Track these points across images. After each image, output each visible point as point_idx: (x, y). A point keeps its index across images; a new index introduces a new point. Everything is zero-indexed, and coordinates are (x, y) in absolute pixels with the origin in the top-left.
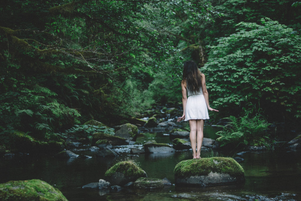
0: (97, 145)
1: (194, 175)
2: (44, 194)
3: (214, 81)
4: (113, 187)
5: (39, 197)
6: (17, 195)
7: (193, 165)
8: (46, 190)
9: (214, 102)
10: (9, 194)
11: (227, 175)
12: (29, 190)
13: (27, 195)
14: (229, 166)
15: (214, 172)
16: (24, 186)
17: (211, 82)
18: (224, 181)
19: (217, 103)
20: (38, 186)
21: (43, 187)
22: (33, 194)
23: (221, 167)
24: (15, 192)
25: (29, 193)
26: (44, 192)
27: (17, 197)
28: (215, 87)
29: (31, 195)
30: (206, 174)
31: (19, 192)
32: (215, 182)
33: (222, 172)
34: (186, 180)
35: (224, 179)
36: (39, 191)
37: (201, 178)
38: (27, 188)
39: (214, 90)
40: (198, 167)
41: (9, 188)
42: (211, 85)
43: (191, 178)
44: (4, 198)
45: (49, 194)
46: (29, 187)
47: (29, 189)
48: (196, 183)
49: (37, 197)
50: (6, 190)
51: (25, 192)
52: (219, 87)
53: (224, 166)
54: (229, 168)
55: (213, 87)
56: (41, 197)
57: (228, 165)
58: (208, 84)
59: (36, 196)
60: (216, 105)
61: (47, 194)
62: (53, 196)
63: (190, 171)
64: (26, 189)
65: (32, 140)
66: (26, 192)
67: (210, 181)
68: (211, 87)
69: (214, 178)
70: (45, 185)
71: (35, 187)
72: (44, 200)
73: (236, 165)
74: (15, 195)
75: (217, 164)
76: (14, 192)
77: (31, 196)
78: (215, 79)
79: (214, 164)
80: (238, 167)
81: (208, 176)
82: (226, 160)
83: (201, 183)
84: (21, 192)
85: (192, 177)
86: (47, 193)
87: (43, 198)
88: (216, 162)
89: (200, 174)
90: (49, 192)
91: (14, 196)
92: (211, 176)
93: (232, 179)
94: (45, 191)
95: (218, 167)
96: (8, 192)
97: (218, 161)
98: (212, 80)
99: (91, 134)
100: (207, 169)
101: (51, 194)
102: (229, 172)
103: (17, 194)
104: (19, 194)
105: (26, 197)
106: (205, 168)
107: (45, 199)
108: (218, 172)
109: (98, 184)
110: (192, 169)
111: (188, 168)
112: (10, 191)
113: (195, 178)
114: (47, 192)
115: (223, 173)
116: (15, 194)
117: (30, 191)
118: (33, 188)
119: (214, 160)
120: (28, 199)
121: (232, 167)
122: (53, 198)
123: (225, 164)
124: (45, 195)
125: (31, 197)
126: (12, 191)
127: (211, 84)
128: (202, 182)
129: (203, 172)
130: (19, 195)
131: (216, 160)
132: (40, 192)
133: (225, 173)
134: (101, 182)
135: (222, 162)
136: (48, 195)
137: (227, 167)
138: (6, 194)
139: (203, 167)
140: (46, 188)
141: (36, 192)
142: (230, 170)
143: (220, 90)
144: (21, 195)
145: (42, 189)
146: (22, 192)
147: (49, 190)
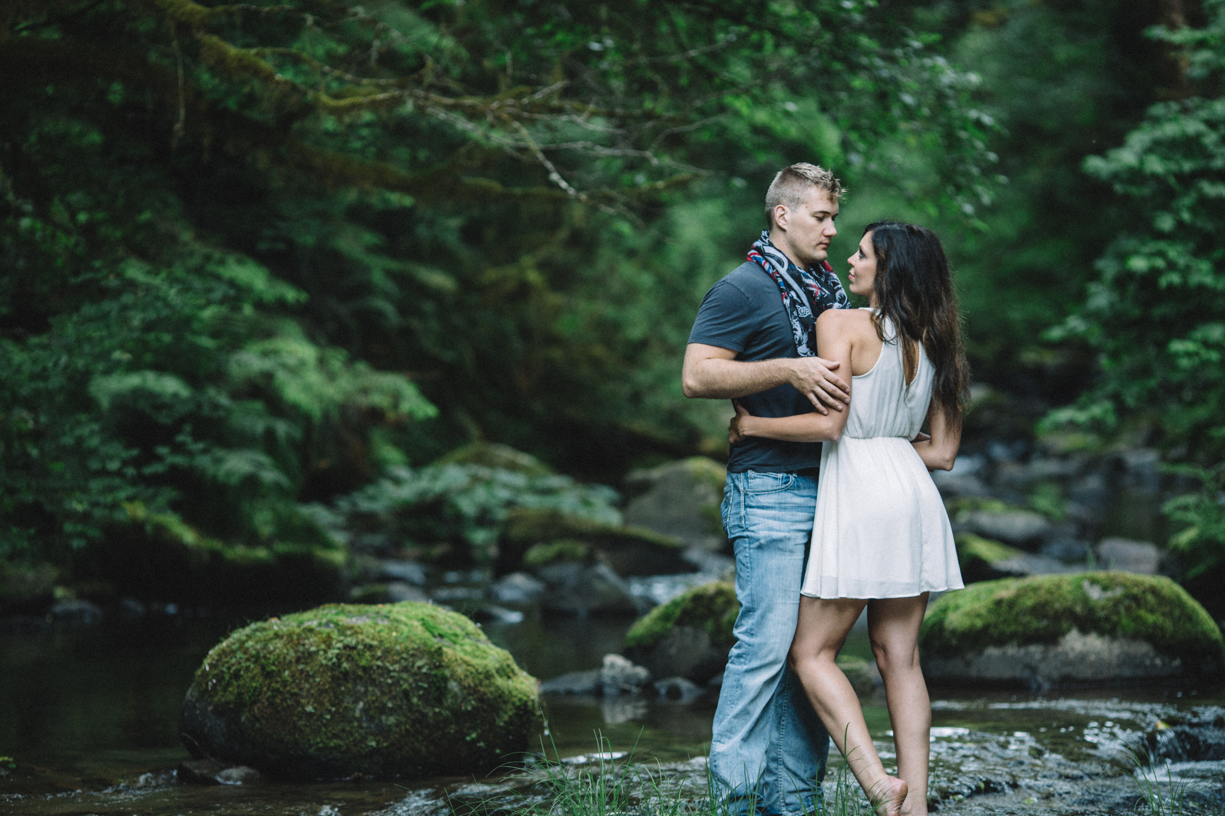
0: (531, 571)
1: (1001, 641)
2: (455, 643)
3: (1182, 232)
4: (662, 686)
5: (440, 648)
6: (368, 641)
7: (999, 603)
8: (458, 631)
9: (1177, 346)
10: (342, 638)
11: (1142, 648)
12: (405, 629)
13: (401, 643)
14: (1152, 611)
15: (1084, 630)
16: (387, 617)
17: (1160, 235)
18: (1127, 672)
19: (1188, 354)
20: (432, 617)
21: (448, 622)
22: (420, 639)
23: (1118, 613)
24: (362, 633)
25: (408, 637)
26: (453, 638)
27: (370, 647)
28: (1182, 261)
29: (413, 641)
30: (1051, 638)
31: (372, 631)
32: (1088, 673)
33: (1120, 632)
34: (968, 664)
35: (1127, 660)
36: (436, 633)
37: (1027, 653)
38: (397, 621)
39: (1175, 278)
40: (1016, 609)
41: (338, 621)
42: (1161, 254)
43: (989, 657)
44: (325, 652)
45: (471, 645)
46: (404, 619)
47: (406, 624)
48: (1007, 673)
49: (433, 649)
50: (327, 625)
51: (394, 634)
52: (1204, 266)
53: (1128, 609)
54: (1150, 618)
55: (1172, 266)
56: (445, 649)
57: (1146, 603)
58: (1144, 243)
59: (432, 646)
60: (1184, 363)
61: (462, 645)
62: (484, 652)
63: (986, 627)
64: (395, 624)
65: (189, 536)
66: (397, 632)
67: (1066, 670)
68: (1160, 263)
69: (1082, 657)
70: (453, 618)
71: (423, 619)
72: (456, 660)
73: (1181, 604)
74: (363, 640)
75: (1100, 599)
76: (356, 633)
77: (416, 646)
78: (1186, 216)
79: (1085, 600)
80: (1189, 617)
81: (1059, 649)
82: (1137, 584)
83: (1026, 674)
84: (379, 632)
85: (992, 652)
86: (462, 642)
87: (455, 655)
88: (1095, 594)
89: (1027, 639)
90: (467, 641)
91: (358, 643)
92: (1073, 649)
93: (1164, 664)
94: (456, 635)
95: (1102, 614)
96: (336, 632)
97: (1105, 588)
98: (1166, 223)
99: (484, 519)
100: (1057, 617)
101: (477, 647)
102: (1152, 636)
103: (368, 637)
104: (373, 639)
105: (398, 647)
106: (1045, 616)
107: (461, 659)
108: (1101, 633)
109: (600, 676)
110: (992, 619)
111: (978, 615)
112: (342, 630)
113: (1004, 654)
114: (461, 638)
115: (1125, 635)
116: (360, 637)
117: (410, 631)
118: (416, 623)
119: (1086, 584)
120: (405, 655)
121: (1163, 614)
122: (484, 658)
123: (1135, 598)
124: (458, 647)
125: (414, 649)
126: (351, 628)
127: (1162, 245)
128: (1033, 669)
129: (1037, 630)
130: (375, 643)
131: (1093, 582)
132: (441, 636)
133: (1135, 636)
134: (613, 666)
135: (1118, 592)
136: (468, 648)
137: (1142, 613)
138: (329, 637)
139: (1039, 610)
140: (460, 626)
141: (427, 635)
142: (1155, 625)
143: (1209, 280)
144: (381, 642)
145: (444, 629)
146: (384, 635)
147: (468, 635)
